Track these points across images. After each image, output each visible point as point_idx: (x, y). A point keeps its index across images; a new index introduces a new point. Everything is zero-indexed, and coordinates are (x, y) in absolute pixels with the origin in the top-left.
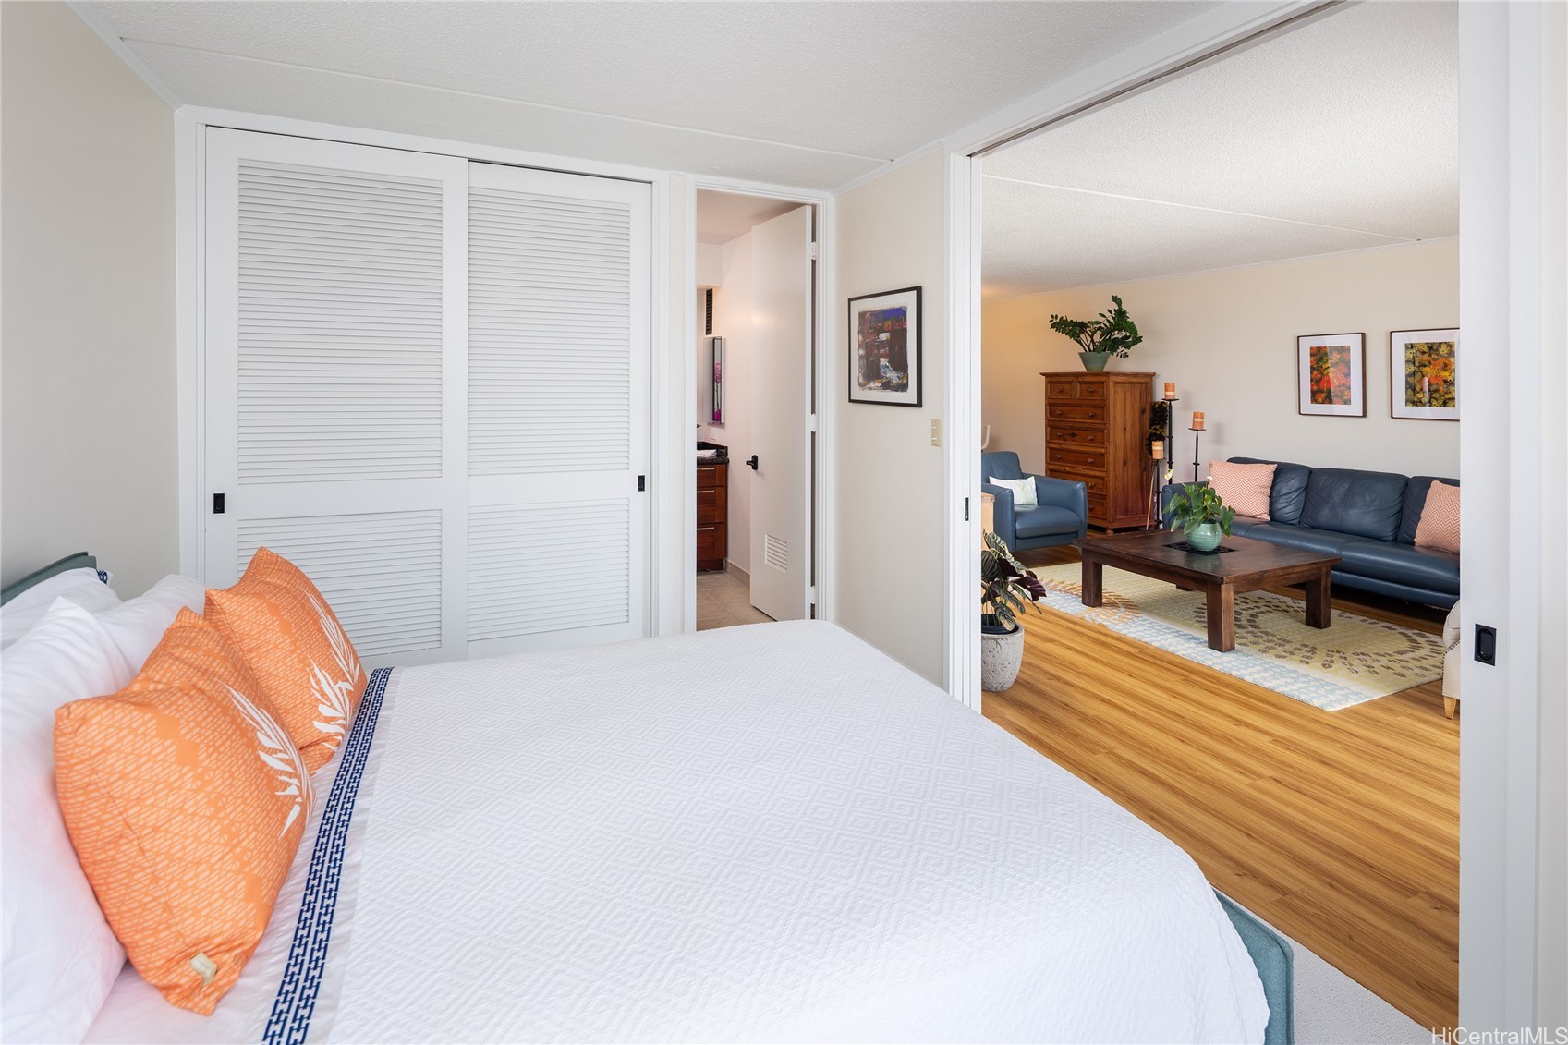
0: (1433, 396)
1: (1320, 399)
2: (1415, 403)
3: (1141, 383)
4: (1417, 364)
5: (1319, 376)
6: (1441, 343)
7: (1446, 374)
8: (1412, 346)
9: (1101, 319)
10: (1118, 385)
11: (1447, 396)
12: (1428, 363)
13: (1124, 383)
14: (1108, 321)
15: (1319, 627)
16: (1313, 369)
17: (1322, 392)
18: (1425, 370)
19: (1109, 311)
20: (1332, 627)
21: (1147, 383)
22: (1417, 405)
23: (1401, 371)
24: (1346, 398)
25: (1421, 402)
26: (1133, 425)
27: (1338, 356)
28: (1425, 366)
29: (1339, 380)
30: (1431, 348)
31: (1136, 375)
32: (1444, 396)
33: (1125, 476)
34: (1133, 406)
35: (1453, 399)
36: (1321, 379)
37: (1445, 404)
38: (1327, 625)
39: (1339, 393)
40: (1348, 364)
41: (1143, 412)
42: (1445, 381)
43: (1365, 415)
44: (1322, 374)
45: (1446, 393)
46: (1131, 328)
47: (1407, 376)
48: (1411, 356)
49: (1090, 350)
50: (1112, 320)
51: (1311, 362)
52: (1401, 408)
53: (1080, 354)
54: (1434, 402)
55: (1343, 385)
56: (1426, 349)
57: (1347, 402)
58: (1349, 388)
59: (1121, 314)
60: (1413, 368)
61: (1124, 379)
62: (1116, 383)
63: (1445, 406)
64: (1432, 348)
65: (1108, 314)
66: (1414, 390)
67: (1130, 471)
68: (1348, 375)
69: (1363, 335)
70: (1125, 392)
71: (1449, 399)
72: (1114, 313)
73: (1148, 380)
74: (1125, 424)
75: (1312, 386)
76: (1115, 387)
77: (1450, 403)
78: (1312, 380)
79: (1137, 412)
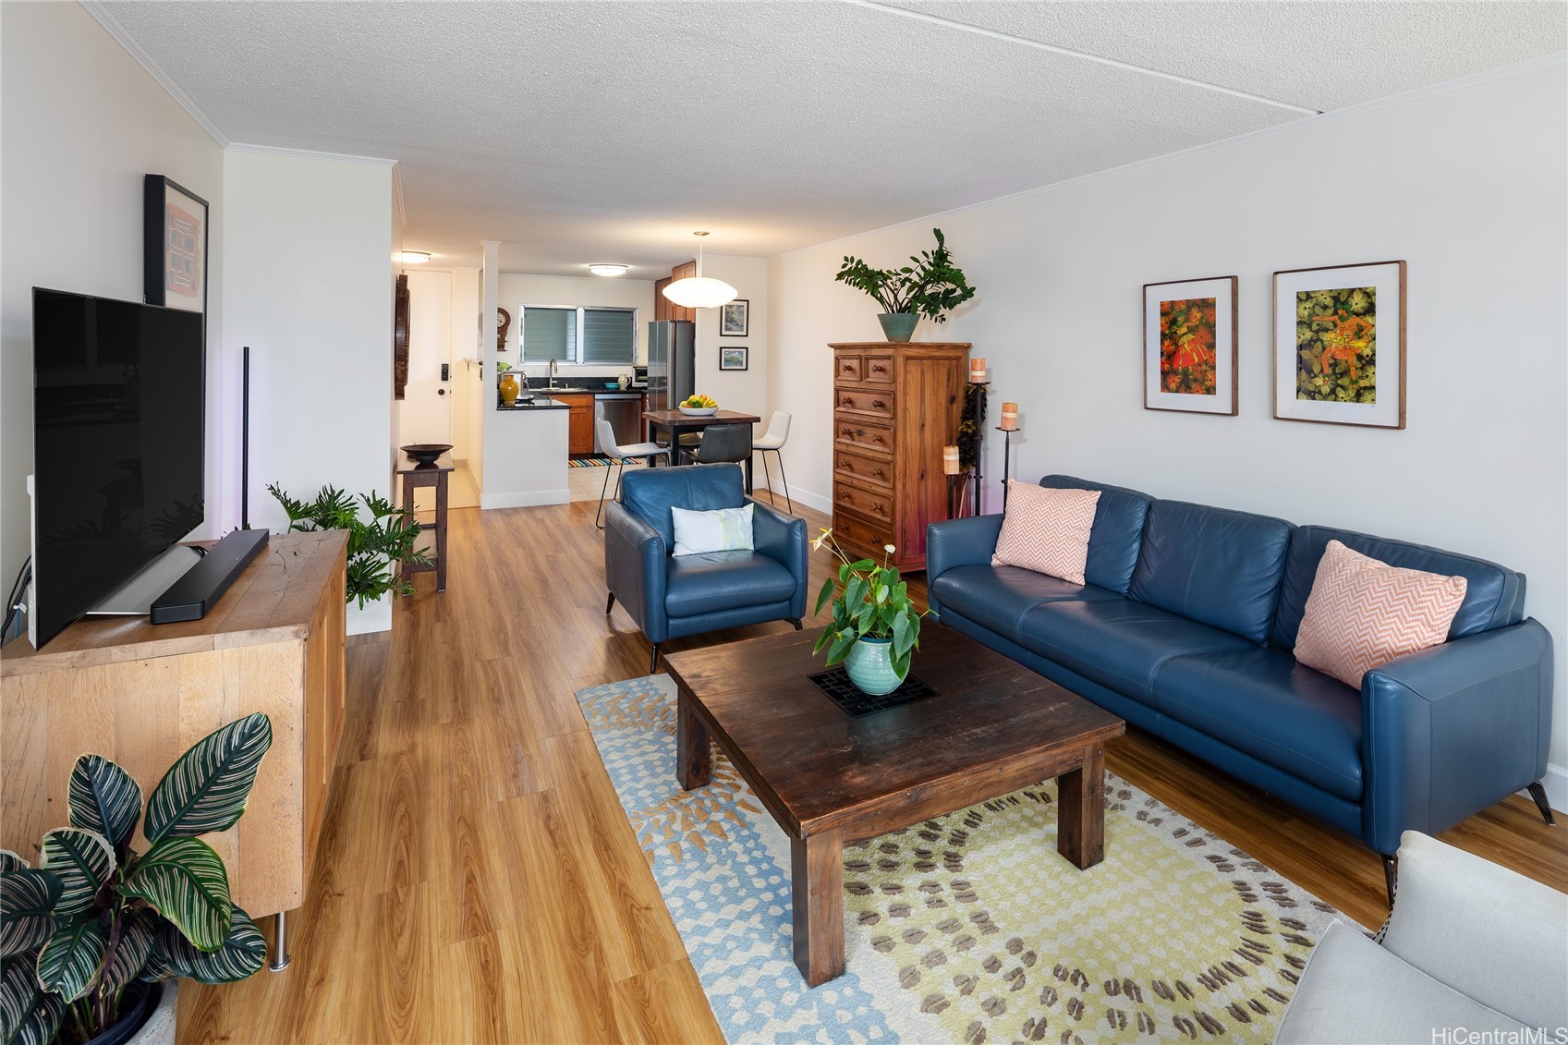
0: (1339, 382)
1: (1173, 386)
2: (1312, 394)
3: (949, 358)
4: (1315, 327)
5: (1172, 348)
6: (1352, 291)
7: (1360, 344)
8: (1309, 296)
9: (913, 265)
10: (910, 361)
11: (1363, 383)
12: (1331, 326)
13: (921, 358)
14: (923, 268)
15: (1078, 863)
16: (1163, 336)
17: (1176, 373)
18: (1327, 337)
19: (925, 253)
20: (1109, 860)
21: (958, 358)
22: (1314, 399)
23: (1289, 338)
24: (1208, 383)
25: (1320, 392)
26: (935, 420)
27: (1199, 315)
28: (1326, 330)
29: (1199, 355)
30: (1336, 299)
31: (940, 346)
32: (1357, 382)
33: (923, 494)
34: (936, 392)
35: (1372, 388)
36: (1174, 353)
37: (1358, 397)
38: (1097, 856)
39: (1199, 377)
40: (1211, 327)
41: (952, 400)
42: (1360, 357)
43: (1235, 412)
44: (1176, 344)
45: (1361, 378)
46: (957, 277)
47: (1300, 347)
48: (1306, 313)
49: (893, 311)
50: (928, 267)
51: (1162, 326)
52: (1289, 402)
53: (879, 316)
54: (1341, 393)
55: (1206, 362)
56: (1329, 302)
57: (1210, 390)
58: (1213, 368)
59: (941, 256)
60: (1308, 335)
61: (922, 352)
62: (908, 358)
63: (1358, 401)
64: (1340, 300)
65: (922, 259)
66: (1309, 371)
67: (930, 486)
68: (1212, 346)
69: (1234, 279)
70: (922, 372)
71: (1365, 388)
72: (930, 255)
73: (960, 354)
74: (923, 417)
75: (1163, 363)
76: (905, 365)
77: (1367, 395)
78: (1162, 353)
79: (943, 399)
